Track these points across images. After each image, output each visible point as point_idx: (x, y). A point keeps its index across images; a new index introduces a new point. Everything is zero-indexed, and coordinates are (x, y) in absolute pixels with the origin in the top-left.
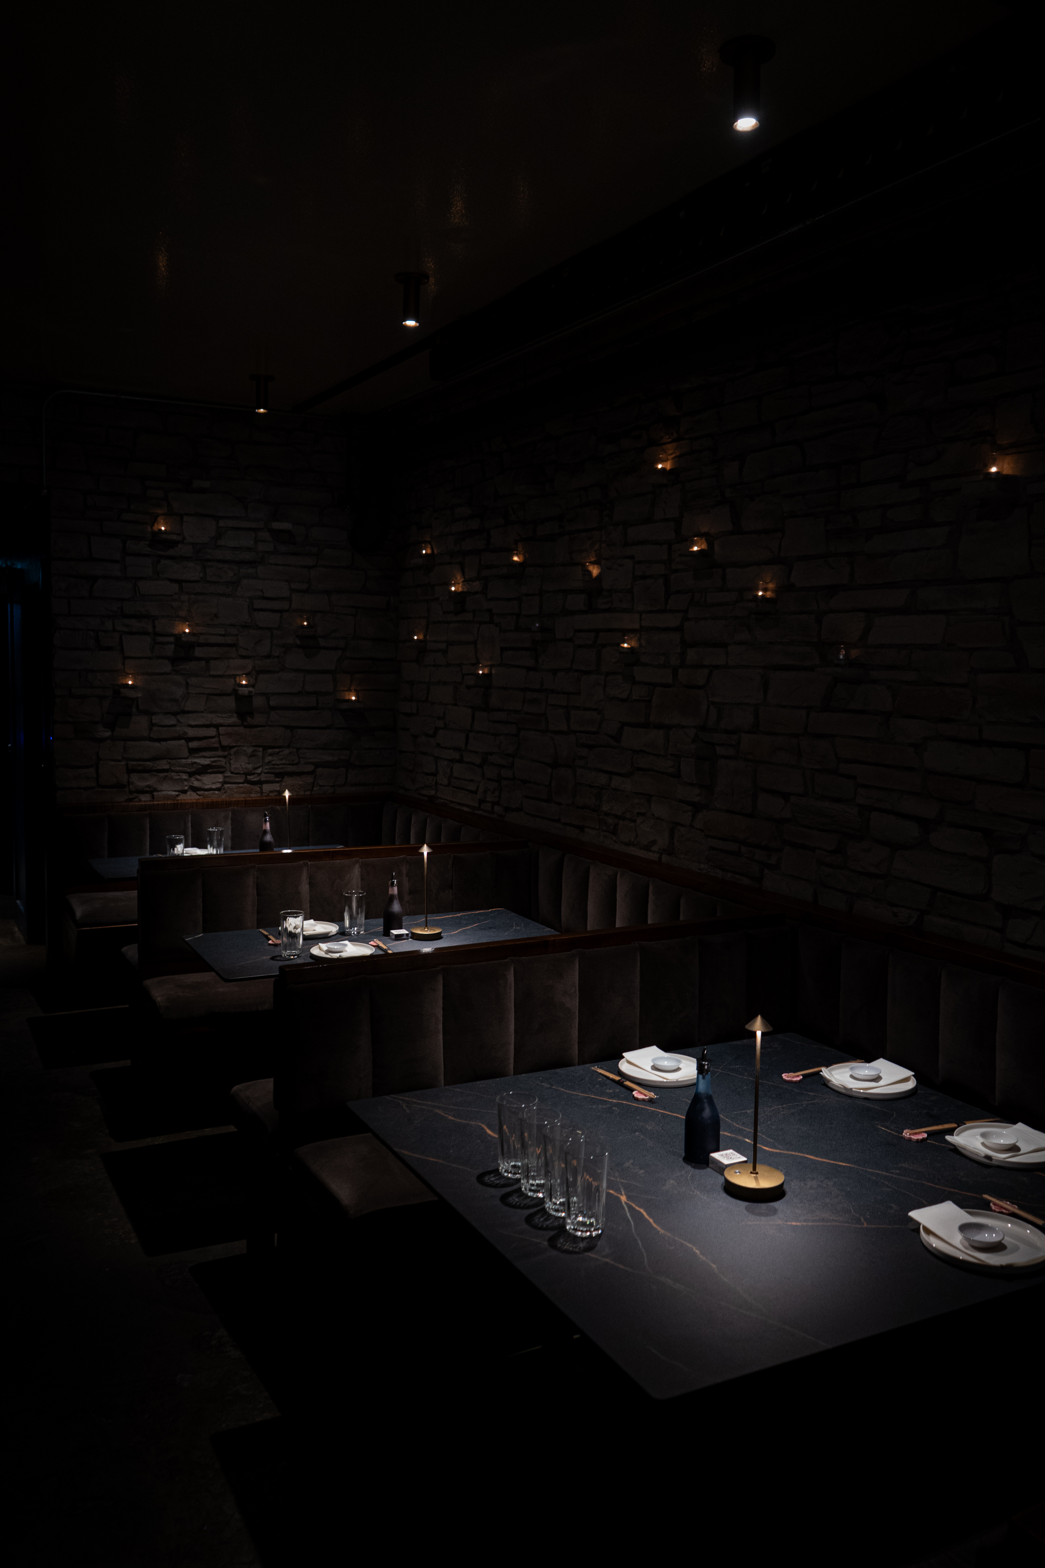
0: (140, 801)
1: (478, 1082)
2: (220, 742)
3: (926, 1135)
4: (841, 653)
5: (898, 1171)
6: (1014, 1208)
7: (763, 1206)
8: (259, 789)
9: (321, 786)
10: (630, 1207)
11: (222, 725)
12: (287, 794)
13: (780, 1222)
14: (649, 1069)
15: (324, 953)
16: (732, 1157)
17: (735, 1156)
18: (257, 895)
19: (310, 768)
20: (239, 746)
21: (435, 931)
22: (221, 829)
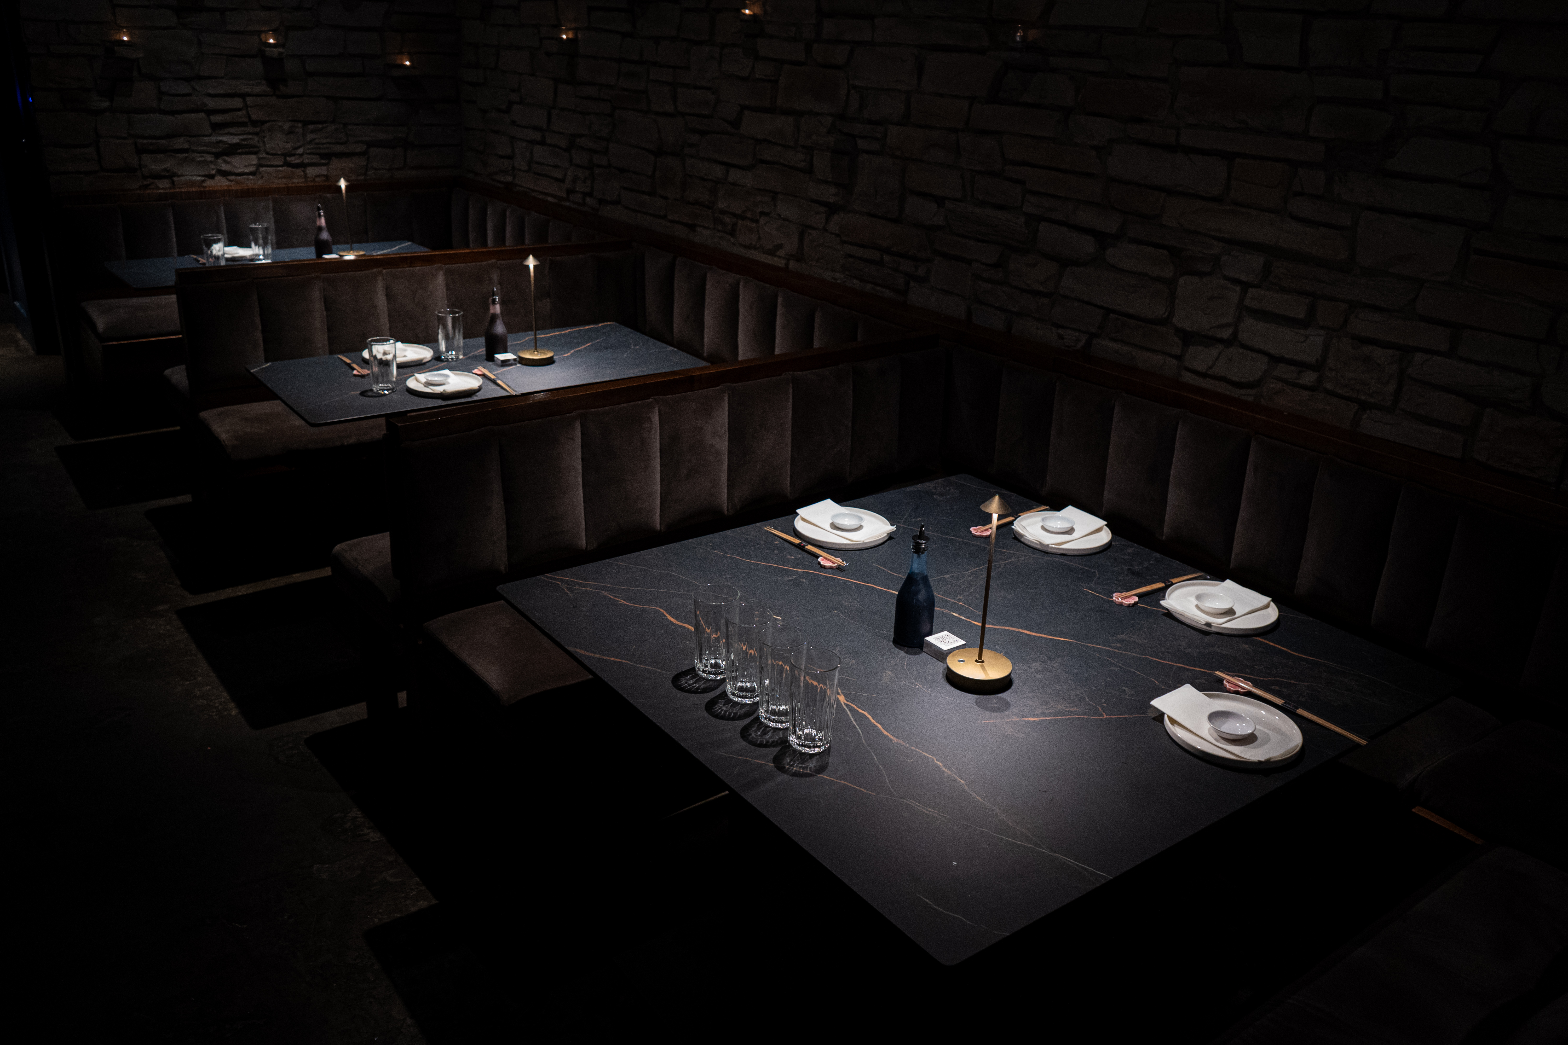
0: (158, 188)
1: (642, 552)
2: (249, 116)
3: (1136, 599)
4: (1019, 34)
5: (1119, 645)
6: (1248, 685)
7: (993, 698)
8: (302, 173)
9: (376, 169)
10: (852, 710)
11: (250, 95)
12: (343, 184)
13: (1016, 719)
14: (829, 529)
15: (422, 386)
16: (950, 641)
17: (952, 639)
18: (326, 310)
19: (361, 148)
20: (274, 121)
21: (547, 354)
22: (265, 225)
